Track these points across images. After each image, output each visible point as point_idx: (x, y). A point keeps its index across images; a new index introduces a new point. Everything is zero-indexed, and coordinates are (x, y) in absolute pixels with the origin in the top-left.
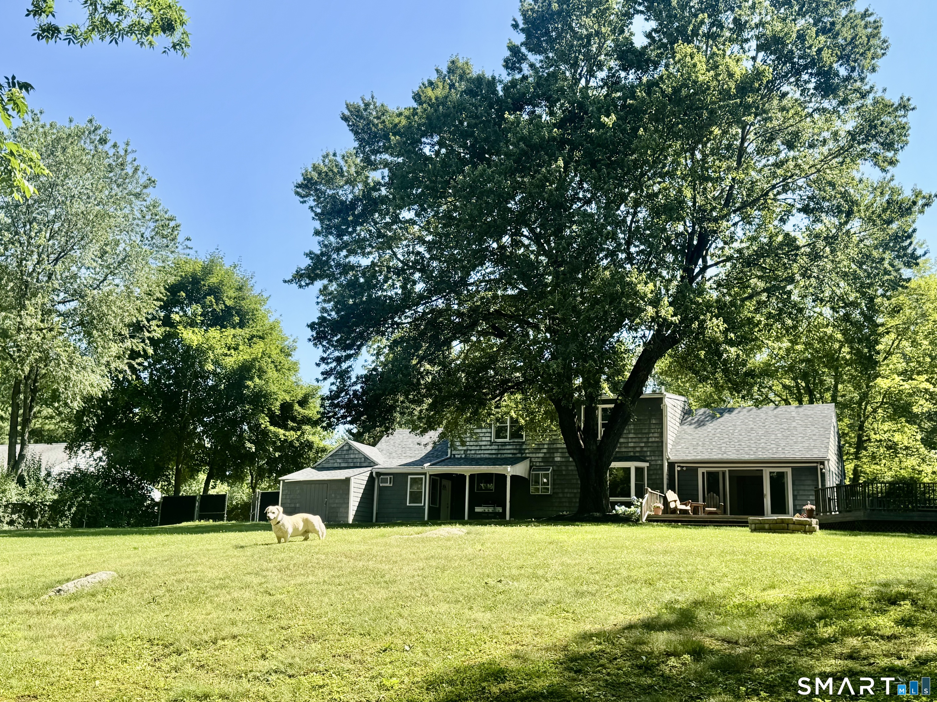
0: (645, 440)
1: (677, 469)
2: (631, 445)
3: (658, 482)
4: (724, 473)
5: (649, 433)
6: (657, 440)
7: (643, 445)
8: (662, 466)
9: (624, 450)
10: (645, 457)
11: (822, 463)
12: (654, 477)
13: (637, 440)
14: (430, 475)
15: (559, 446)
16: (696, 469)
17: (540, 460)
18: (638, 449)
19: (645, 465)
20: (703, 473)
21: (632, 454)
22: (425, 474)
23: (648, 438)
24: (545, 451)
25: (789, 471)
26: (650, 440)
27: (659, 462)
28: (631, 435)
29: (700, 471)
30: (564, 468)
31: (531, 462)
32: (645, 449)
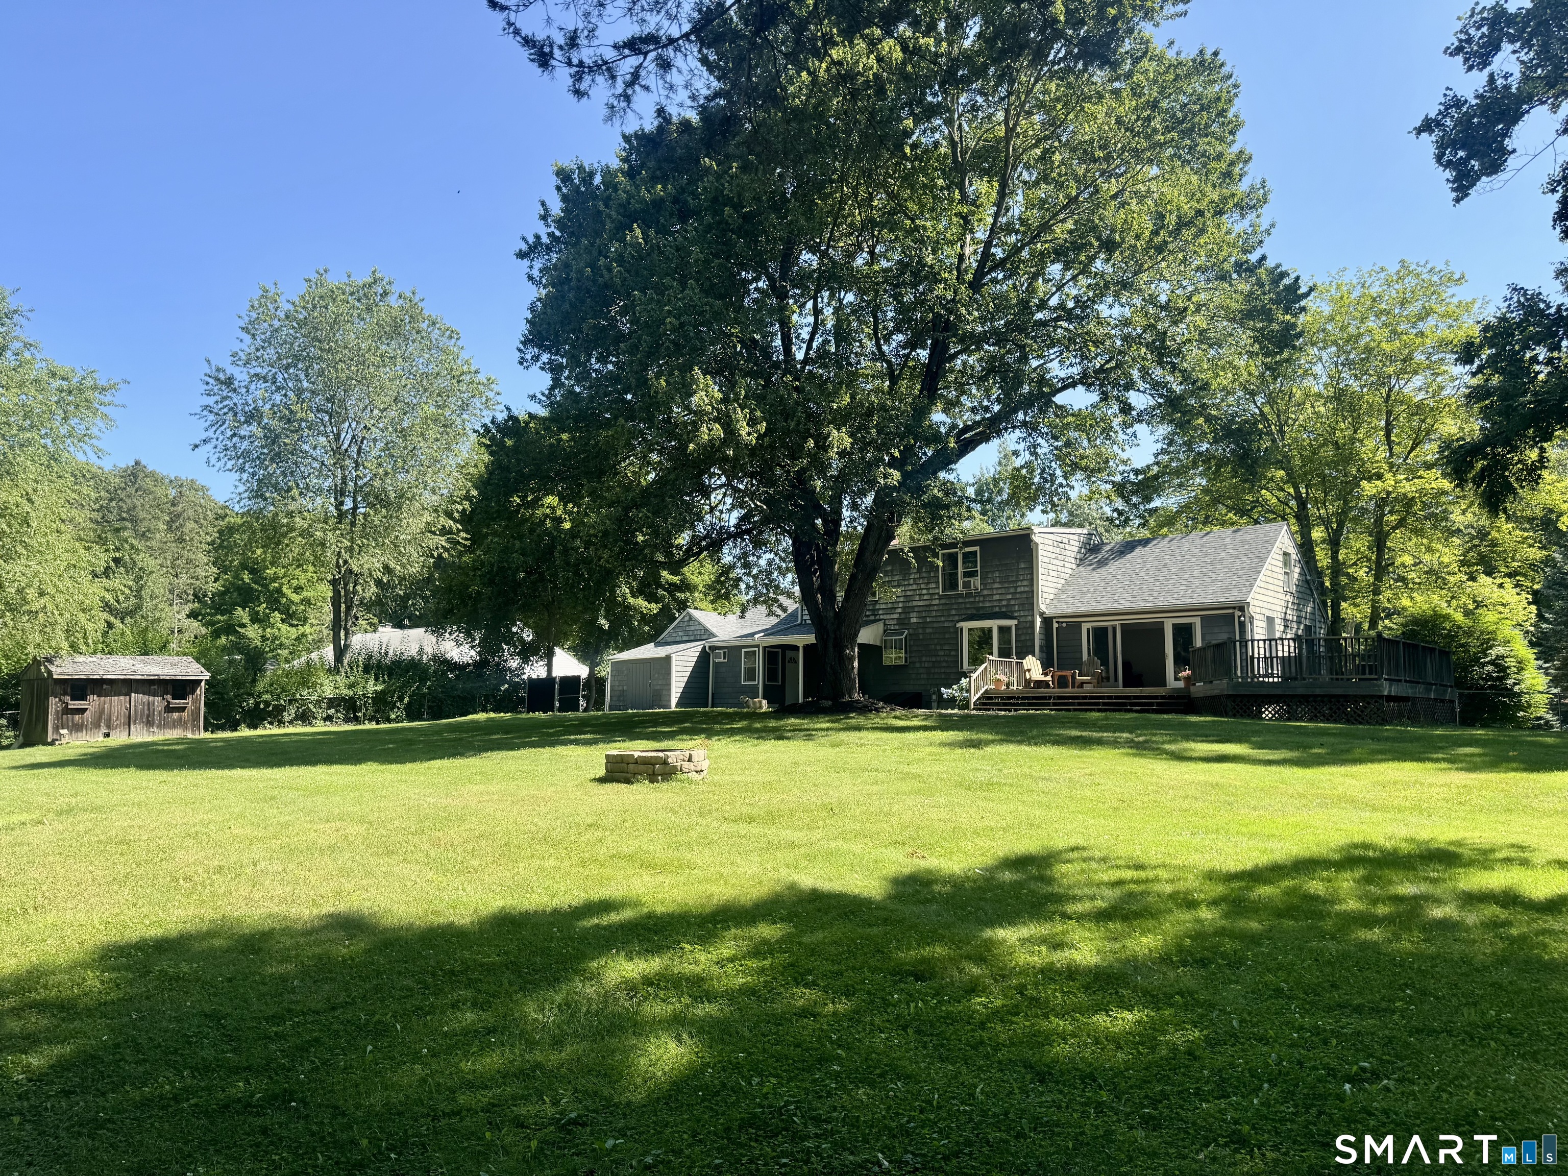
0: (1012, 590)
1: (1055, 625)
2: (996, 597)
3: (1029, 644)
4: (1114, 628)
5: (1017, 581)
6: (1027, 589)
7: (1010, 597)
8: (1033, 623)
9: (988, 605)
10: (1013, 612)
11: (1242, 609)
12: (1023, 638)
13: (1003, 591)
14: (765, 648)
15: (915, 603)
16: (1079, 625)
17: (895, 622)
18: (1004, 603)
19: (1012, 623)
20: (1088, 630)
21: (997, 609)
22: (758, 646)
23: (1016, 587)
24: (900, 610)
25: (1197, 622)
26: (1019, 590)
27: (1030, 618)
28: (996, 586)
29: (1085, 627)
30: (920, 631)
31: (885, 625)
32: (1012, 602)
